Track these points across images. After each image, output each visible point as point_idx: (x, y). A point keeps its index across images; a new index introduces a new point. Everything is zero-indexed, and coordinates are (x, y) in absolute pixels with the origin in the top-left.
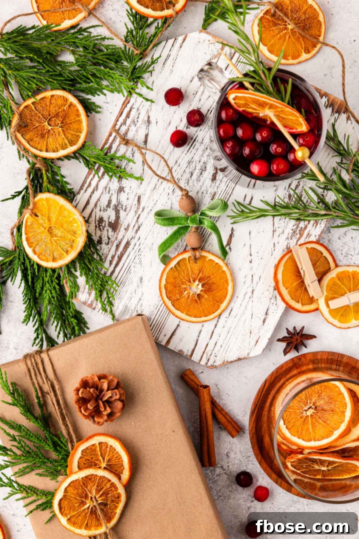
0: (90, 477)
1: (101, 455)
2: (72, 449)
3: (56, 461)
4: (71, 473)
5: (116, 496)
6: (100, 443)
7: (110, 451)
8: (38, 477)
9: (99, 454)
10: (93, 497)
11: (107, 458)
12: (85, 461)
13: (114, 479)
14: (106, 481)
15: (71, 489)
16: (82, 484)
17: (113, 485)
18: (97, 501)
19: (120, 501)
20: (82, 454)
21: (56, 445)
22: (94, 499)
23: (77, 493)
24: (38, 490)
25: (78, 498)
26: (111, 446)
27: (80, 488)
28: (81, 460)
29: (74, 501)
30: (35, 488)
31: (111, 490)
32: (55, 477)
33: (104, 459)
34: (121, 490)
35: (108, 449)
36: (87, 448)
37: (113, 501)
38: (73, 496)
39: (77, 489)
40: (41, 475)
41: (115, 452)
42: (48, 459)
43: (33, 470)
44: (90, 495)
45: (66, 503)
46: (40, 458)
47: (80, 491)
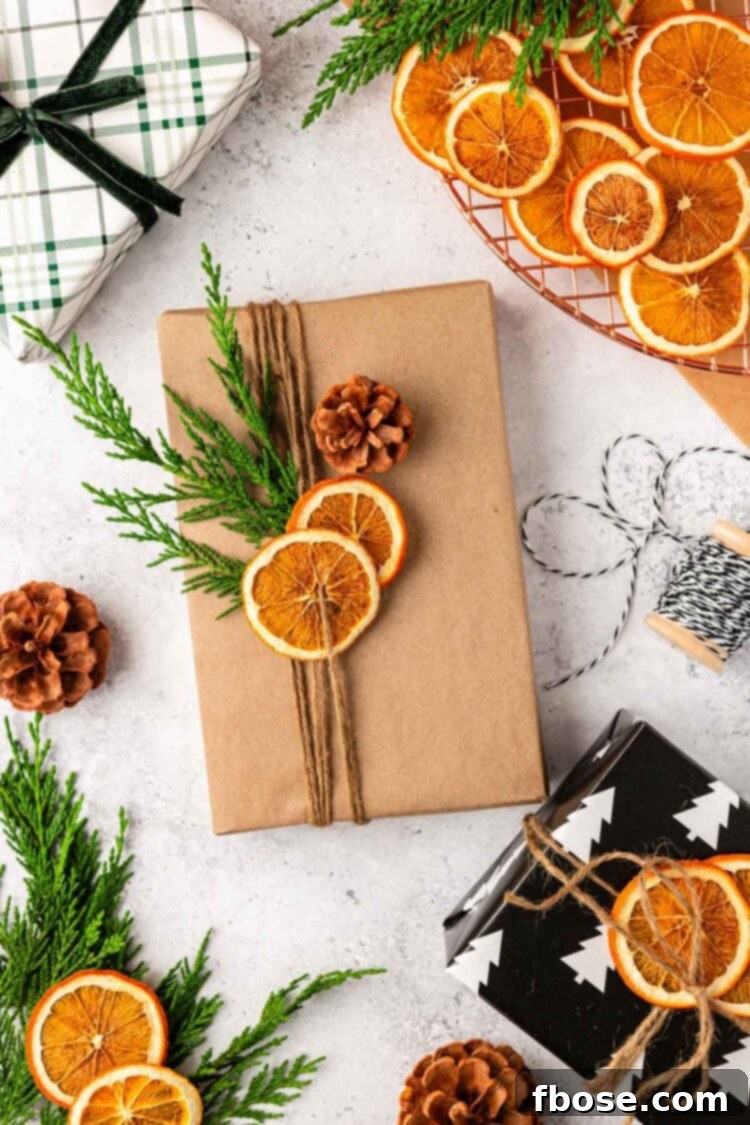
0: (329, 547)
1: (357, 519)
2: (305, 490)
3: (266, 507)
4: (294, 530)
5: (362, 601)
6: (361, 496)
7: (374, 516)
8: (225, 530)
9: (353, 514)
10: (320, 586)
11: (364, 527)
12: (325, 518)
13: (369, 568)
14: (355, 566)
15: (288, 556)
16: (309, 554)
17: (363, 577)
18: (325, 596)
19: (365, 613)
20: (322, 504)
21: (274, 476)
22: (320, 592)
23: (296, 569)
24: (218, 555)
25: (293, 577)
26: (379, 509)
27: (305, 561)
28: (318, 514)
29: (285, 581)
30: (214, 552)
31: (357, 587)
32: (257, 537)
33: (358, 527)
34: (374, 594)
35: (372, 514)
36: (335, 497)
37: (351, 608)
38: (286, 570)
39: (298, 561)
40: (230, 527)
41: (383, 522)
42: (252, 501)
43: (217, 514)
44: (316, 580)
45: (269, 578)
46: (238, 495)
47: (302, 566)
